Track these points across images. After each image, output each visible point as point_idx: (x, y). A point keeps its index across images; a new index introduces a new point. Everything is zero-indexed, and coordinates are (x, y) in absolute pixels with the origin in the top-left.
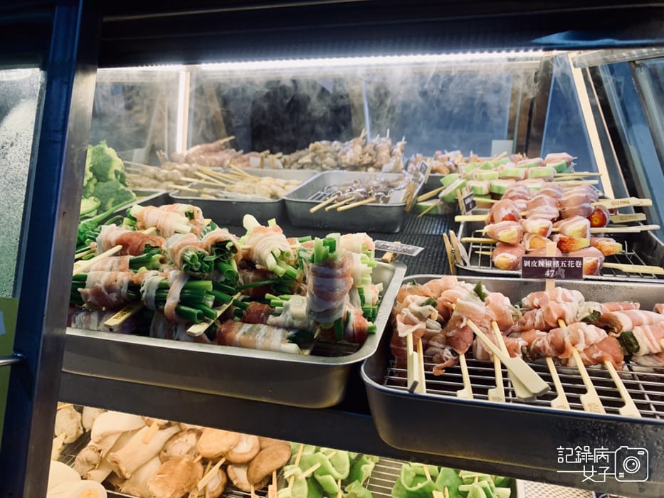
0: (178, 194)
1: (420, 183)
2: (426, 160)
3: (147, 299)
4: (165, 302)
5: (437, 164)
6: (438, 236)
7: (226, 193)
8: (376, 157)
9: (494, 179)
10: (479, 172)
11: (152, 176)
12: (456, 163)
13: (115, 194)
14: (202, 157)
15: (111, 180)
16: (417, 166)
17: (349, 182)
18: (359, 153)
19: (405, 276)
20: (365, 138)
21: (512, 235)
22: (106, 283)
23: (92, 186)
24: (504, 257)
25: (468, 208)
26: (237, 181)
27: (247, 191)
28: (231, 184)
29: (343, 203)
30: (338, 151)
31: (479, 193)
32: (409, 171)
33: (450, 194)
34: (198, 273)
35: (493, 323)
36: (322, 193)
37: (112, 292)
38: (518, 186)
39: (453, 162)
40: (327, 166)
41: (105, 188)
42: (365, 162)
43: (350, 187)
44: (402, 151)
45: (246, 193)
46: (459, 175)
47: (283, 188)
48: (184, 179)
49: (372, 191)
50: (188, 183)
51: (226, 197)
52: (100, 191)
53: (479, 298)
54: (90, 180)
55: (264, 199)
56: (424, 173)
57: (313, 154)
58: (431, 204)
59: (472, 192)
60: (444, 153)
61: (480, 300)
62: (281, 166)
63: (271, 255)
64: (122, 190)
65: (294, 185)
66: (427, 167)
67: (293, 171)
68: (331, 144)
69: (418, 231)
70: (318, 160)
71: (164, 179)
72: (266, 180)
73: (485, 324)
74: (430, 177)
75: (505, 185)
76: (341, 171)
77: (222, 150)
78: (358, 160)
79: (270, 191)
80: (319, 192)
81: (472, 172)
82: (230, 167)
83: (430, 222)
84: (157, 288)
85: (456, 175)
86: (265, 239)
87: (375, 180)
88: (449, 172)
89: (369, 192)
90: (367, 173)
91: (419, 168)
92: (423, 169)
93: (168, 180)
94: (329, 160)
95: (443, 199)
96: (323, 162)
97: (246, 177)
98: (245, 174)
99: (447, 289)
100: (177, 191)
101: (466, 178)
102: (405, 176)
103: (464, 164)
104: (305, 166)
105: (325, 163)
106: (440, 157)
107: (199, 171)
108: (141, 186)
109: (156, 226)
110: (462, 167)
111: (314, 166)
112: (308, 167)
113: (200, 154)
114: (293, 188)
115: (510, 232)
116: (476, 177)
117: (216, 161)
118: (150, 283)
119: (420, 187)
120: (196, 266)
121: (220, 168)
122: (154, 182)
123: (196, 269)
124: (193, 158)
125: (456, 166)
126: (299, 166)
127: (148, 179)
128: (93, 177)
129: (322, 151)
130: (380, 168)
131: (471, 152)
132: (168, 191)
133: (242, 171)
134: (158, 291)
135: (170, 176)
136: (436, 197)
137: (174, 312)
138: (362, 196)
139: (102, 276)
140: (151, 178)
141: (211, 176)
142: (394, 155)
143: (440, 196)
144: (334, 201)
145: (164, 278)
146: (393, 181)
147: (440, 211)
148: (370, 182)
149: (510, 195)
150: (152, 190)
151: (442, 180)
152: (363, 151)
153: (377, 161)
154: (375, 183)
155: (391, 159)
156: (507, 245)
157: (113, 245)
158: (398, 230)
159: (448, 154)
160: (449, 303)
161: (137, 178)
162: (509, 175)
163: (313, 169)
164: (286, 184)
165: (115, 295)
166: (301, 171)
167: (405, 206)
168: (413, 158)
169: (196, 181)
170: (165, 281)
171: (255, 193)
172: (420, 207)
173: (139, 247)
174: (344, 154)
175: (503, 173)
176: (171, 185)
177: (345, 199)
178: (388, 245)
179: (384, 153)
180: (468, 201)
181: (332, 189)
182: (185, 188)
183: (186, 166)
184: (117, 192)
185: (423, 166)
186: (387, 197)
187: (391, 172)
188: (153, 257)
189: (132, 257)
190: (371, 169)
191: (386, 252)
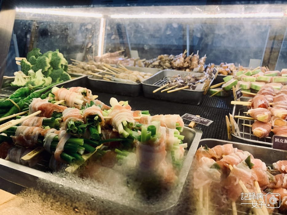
0: (92, 77)
1: (212, 79)
2: (216, 67)
3: (46, 146)
4: (55, 150)
5: (221, 69)
6: (220, 108)
7: (115, 78)
8: (191, 64)
9: (253, 81)
10: (245, 77)
11: (82, 67)
12: (232, 70)
13: (60, 76)
14: (108, 59)
15: (59, 69)
16: (211, 70)
17: (176, 76)
18: (183, 61)
19: (201, 139)
20: (186, 54)
21: (265, 117)
22: (26, 134)
23: (50, 71)
24: (259, 129)
25: (238, 97)
26: (121, 72)
27: (125, 78)
28: (119, 73)
29: (171, 88)
30: (172, 60)
31: (245, 88)
32: (207, 72)
33: (228, 87)
34: (75, 135)
35: (255, 182)
36: (162, 81)
37: (29, 139)
38: (267, 87)
39: (230, 69)
40: (166, 67)
41: (56, 72)
42: (185, 66)
43: (176, 79)
44: (204, 62)
45: (124, 79)
46: (233, 76)
47: (143, 77)
48: (96, 70)
49: (187, 82)
50: (98, 72)
51: (114, 81)
52: (53, 74)
53: (248, 167)
54: (49, 68)
55: (132, 83)
56: (215, 74)
57: (159, 61)
58: (217, 90)
59: (241, 88)
60: (225, 64)
61: (249, 168)
62: (143, 65)
63: (121, 124)
64: (64, 74)
65: (149, 76)
66: (216, 71)
67: (149, 68)
68: (169, 56)
69: (209, 105)
70: (162, 64)
71: (87, 69)
72: (136, 73)
73: (250, 182)
74: (218, 76)
75: (260, 85)
76: (173, 70)
77: (118, 56)
78: (182, 65)
79: (136, 78)
80: (160, 80)
81: (241, 75)
82: (119, 65)
83: (216, 100)
84: (52, 140)
85: (231, 76)
86: (119, 114)
87: (189, 75)
88: (227, 74)
89: (185, 83)
90: (185, 72)
91: (212, 71)
92: (214, 72)
93: (89, 70)
94: (167, 64)
95: (224, 89)
96: (164, 65)
97: (126, 70)
98: (126, 69)
99: (226, 154)
100: (92, 76)
101: (237, 79)
102: (205, 75)
103: (236, 71)
104: (155, 66)
105: (165, 65)
106: (223, 66)
107: (104, 66)
108: (76, 72)
109: (64, 99)
110: (235, 72)
111: (160, 67)
112: (157, 67)
113: (107, 57)
114: (147, 77)
115: (264, 116)
116: (243, 79)
117: (114, 61)
118: (49, 137)
119: (212, 81)
120: (75, 130)
121: (115, 65)
122: (82, 70)
123: (74, 132)
124: (104, 60)
125: (231, 71)
126: (152, 66)
127: (80, 68)
128: (51, 67)
129: (164, 59)
130: (192, 69)
131: (239, 64)
132: (87, 76)
133: (124, 67)
134: (52, 142)
135: (90, 68)
136: (220, 87)
137: (59, 157)
138: (182, 84)
139: (25, 129)
140: (81, 68)
141: (110, 69)
142: (200, 63)
143: (222, 87)
144: (166, 86)
145: (57, 134)
146: (198, 77)
147: (222, 94)
148: (186, 76)
149: (263, 92)
150: (81, 74)
151: (224, 79)
152: (184, 61)
153: (191, 66)
154: (189, 77)
155: (198, 66)
156: (261, 123)
157: (37, 110)
158: (199, 104)
159: (227, 65)
160: (227, 165)
161: (75, 68)
162: (262, 79)
163: (159, 68)
164: (145, 75)
165: (30, 141)
166: (153, 69)
167: (204, 92)
168: (209, 65)
169: (101, 71)
170: (57, 137)
171: (129, 79)
172: (212, 91)
173: (50, 112)
174: (175, 61)
175: (258, 79)
176: (90, 72)
177: (172, 86)
178: (192, 117)
179: (195, 62)
180: (239, 93)
181: (167, 78)
182: (96, 74)
183: (99, 63)
184: (62, 75)
185: (214, 70)
186: (194, 86)
187: (197, 72)
188: (56, 119)
189: (45, 118)
190: (188, 70)
191: (191, 121)
